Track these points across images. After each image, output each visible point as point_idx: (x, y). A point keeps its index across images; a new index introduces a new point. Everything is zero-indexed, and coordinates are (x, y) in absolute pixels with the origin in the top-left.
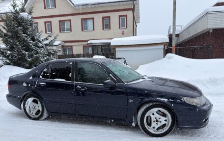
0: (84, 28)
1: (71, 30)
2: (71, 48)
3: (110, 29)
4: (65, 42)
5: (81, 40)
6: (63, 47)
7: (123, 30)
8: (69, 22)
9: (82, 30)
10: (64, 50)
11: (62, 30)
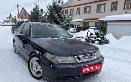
0: (98, 11)
1: (90, 12)
2: (88, 23)
3: (116, 10)
4: (86, 20)
5: (95, 18)
6: (84, 22)
7: (126, 11)
8: (90, 7)
9: (97, 12)
10: (85, 25)
11: (85, 12)
